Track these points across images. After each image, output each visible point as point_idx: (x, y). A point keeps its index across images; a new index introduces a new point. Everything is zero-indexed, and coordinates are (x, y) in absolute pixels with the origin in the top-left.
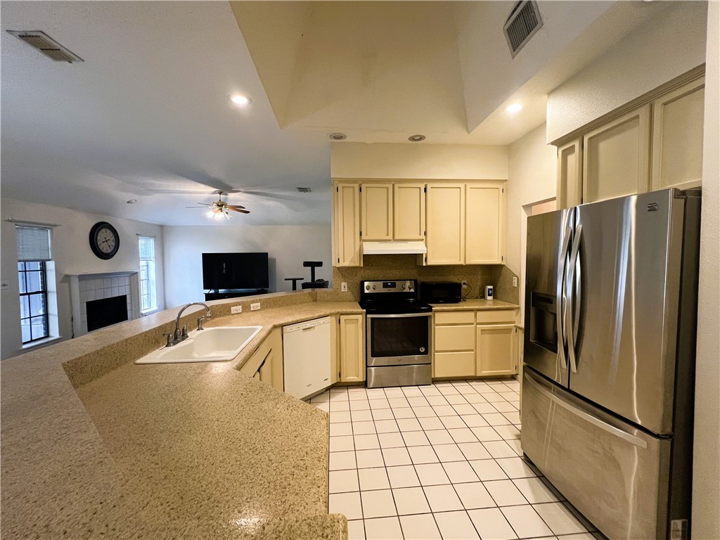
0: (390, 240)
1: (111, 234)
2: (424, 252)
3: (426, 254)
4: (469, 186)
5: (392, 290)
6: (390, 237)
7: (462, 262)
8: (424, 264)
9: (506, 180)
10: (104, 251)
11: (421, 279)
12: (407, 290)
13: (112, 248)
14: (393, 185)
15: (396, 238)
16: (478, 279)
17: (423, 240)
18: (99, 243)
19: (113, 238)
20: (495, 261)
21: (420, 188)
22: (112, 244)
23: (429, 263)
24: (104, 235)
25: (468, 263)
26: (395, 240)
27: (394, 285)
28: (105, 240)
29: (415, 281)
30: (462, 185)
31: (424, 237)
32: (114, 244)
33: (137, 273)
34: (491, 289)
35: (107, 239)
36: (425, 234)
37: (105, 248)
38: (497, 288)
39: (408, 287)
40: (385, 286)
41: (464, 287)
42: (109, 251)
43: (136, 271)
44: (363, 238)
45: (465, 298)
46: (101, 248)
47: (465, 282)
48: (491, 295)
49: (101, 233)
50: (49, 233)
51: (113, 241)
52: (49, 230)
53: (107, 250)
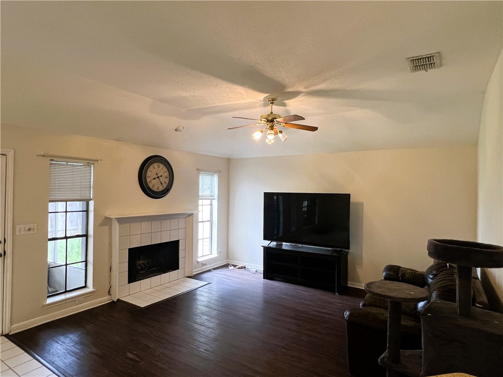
1: (165, 169)
10: (155, 189)
13: (165, 186)
18: (148, 180)
19: (167, 174)
22: (165, 180)
24: (155, 170)
28: (156, 176)
32: (167, 181)
33: (192, 214)
35: (159, 175)
37: (155, 185)
42: (161, 189)
43: (190, 212)
46: (151, 185)
49: (151, 168)
50: (92, 169)
51: (166, 177)
52: (92, 166)
53: (158, 188)
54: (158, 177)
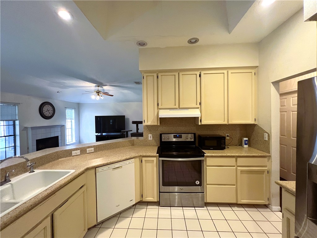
0: (177, 108)
1: (51, 107)
2: (199, 116)
3: (201, 117)
4: (230, 71)
5: (180, 140)
6: (177, 106)
7: (226, 123)
8: (200, 124)
9: (257, 66)
10: (47, 115)
11: (198, 133)
12: (189, 140)
13: (51, 114)
14: (179, 73)
15: (181, 107)
16: (237, 134)
17: (198, 108)
18: (44, 112)
19: (52, 109)
20: (250, 121)
21: (196, 74)
23: (203, 123)
25: (230, 123)
26: (180, 108)
27: (180, 137)
29: (195, 134)
30: (225, 72)
31: (199, 106)
32: (52, 112)
33: (64, 125)
34: (247, 140)
35: (48, 110)
36: (200, 104)
37: (47, 114)
38: (251, 139)
39: (189, 138)
40: (175, 137)
41: (227, 138)
42: (50, 115)
43: (63, 124)
44: (160, 107)
45: (228, 145)
46: (45, 114)
47: (228, 135)
48: (247, 144)
49: (45, 107)
50: (17, 107)
51: (52, 111)
52: (17, 106)
53: (48, 115)
54: (48, 111)
